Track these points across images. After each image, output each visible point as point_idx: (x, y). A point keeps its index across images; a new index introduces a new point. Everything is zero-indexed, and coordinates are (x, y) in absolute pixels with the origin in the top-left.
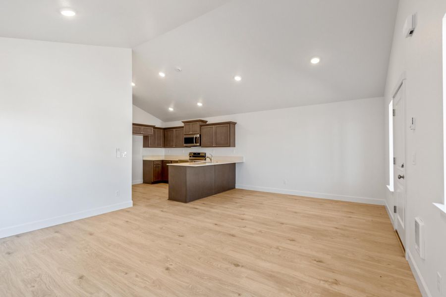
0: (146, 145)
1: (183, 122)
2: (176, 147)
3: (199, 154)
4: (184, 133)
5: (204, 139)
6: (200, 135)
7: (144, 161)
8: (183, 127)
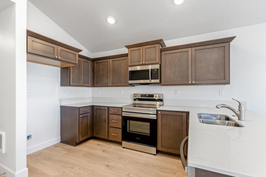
0: (66, 81)
1: (126, 47)
2: (114, 85)
3: (152, 96)
4: (130, 64)
5: (167, 73)
6: (160, 66)
7: (62, 107)
8: (126, 55)
